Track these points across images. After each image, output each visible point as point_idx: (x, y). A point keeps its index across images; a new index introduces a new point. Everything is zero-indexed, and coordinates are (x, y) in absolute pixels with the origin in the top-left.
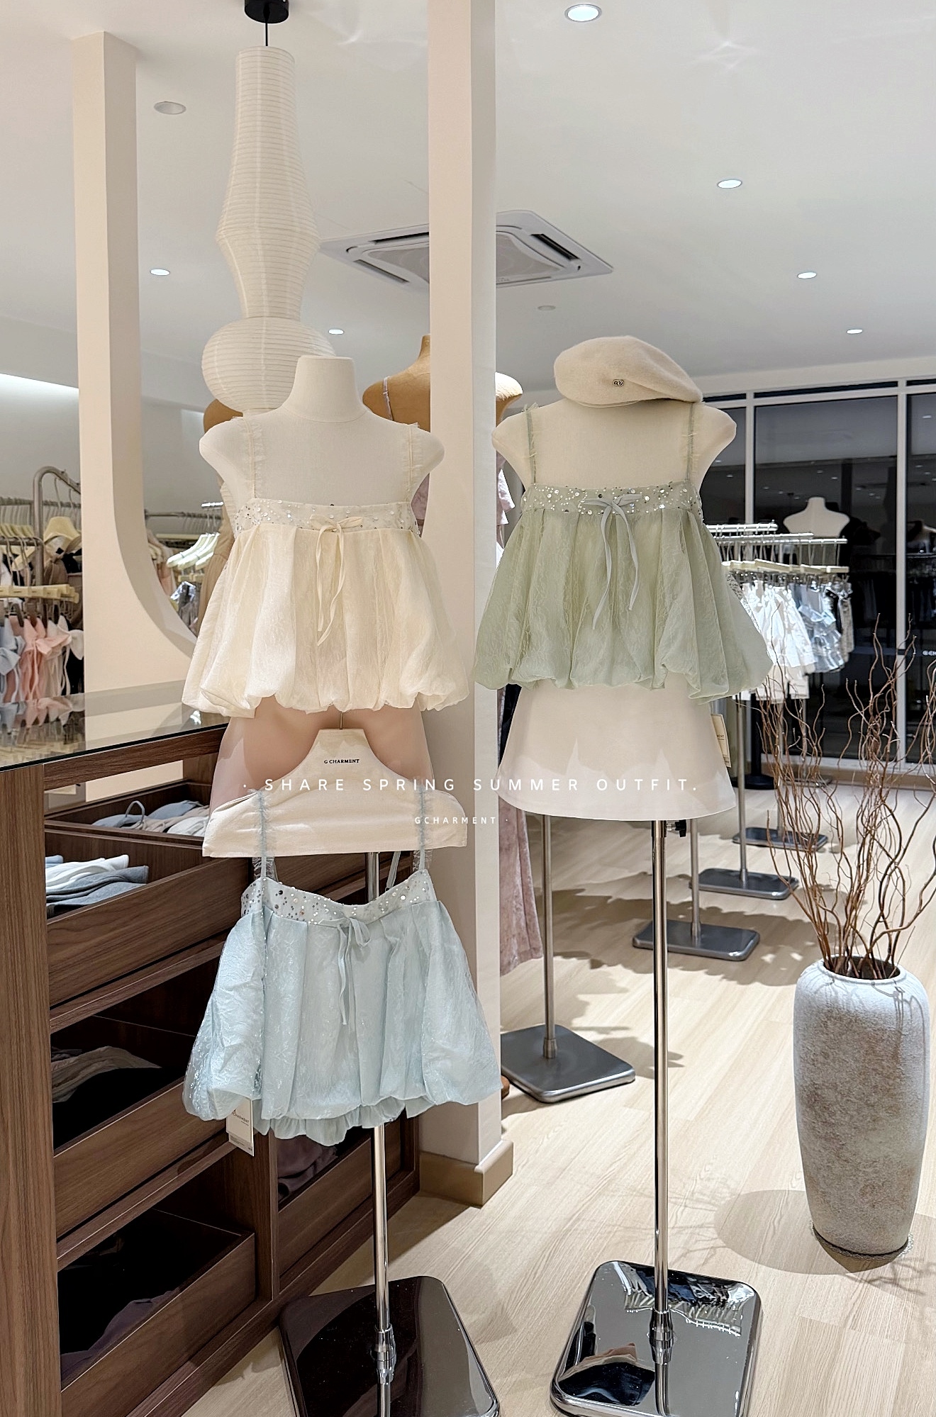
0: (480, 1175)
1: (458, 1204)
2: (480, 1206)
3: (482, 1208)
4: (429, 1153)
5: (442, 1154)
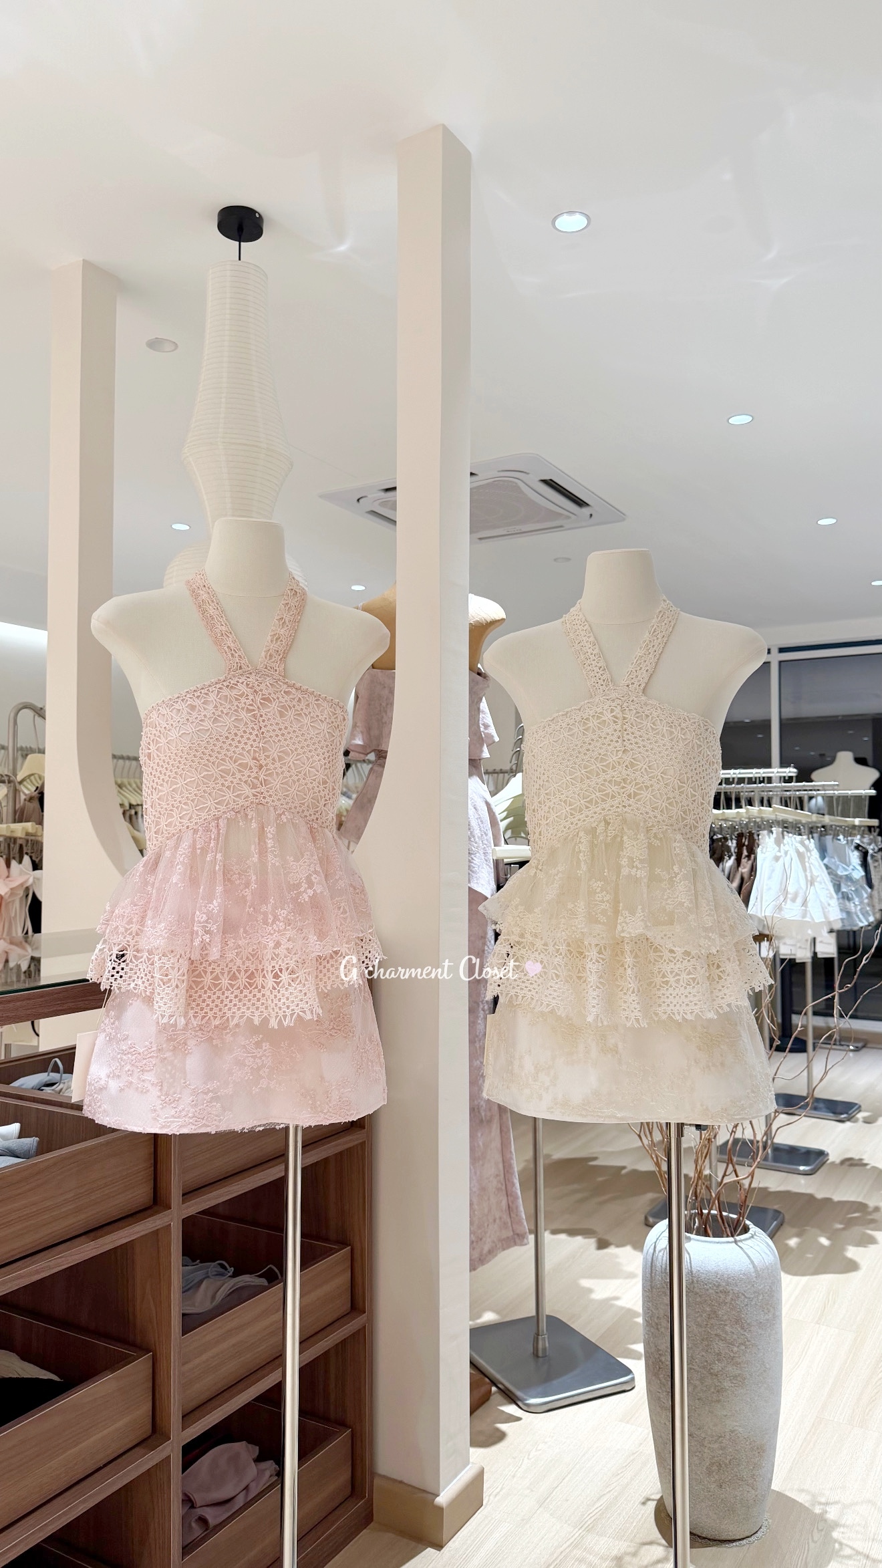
0: (440, 1509)
1: (414, 1543)
2: (439, 1546)
3: (442, 1551)
4: (384, 1477)
5: (399, 1479)
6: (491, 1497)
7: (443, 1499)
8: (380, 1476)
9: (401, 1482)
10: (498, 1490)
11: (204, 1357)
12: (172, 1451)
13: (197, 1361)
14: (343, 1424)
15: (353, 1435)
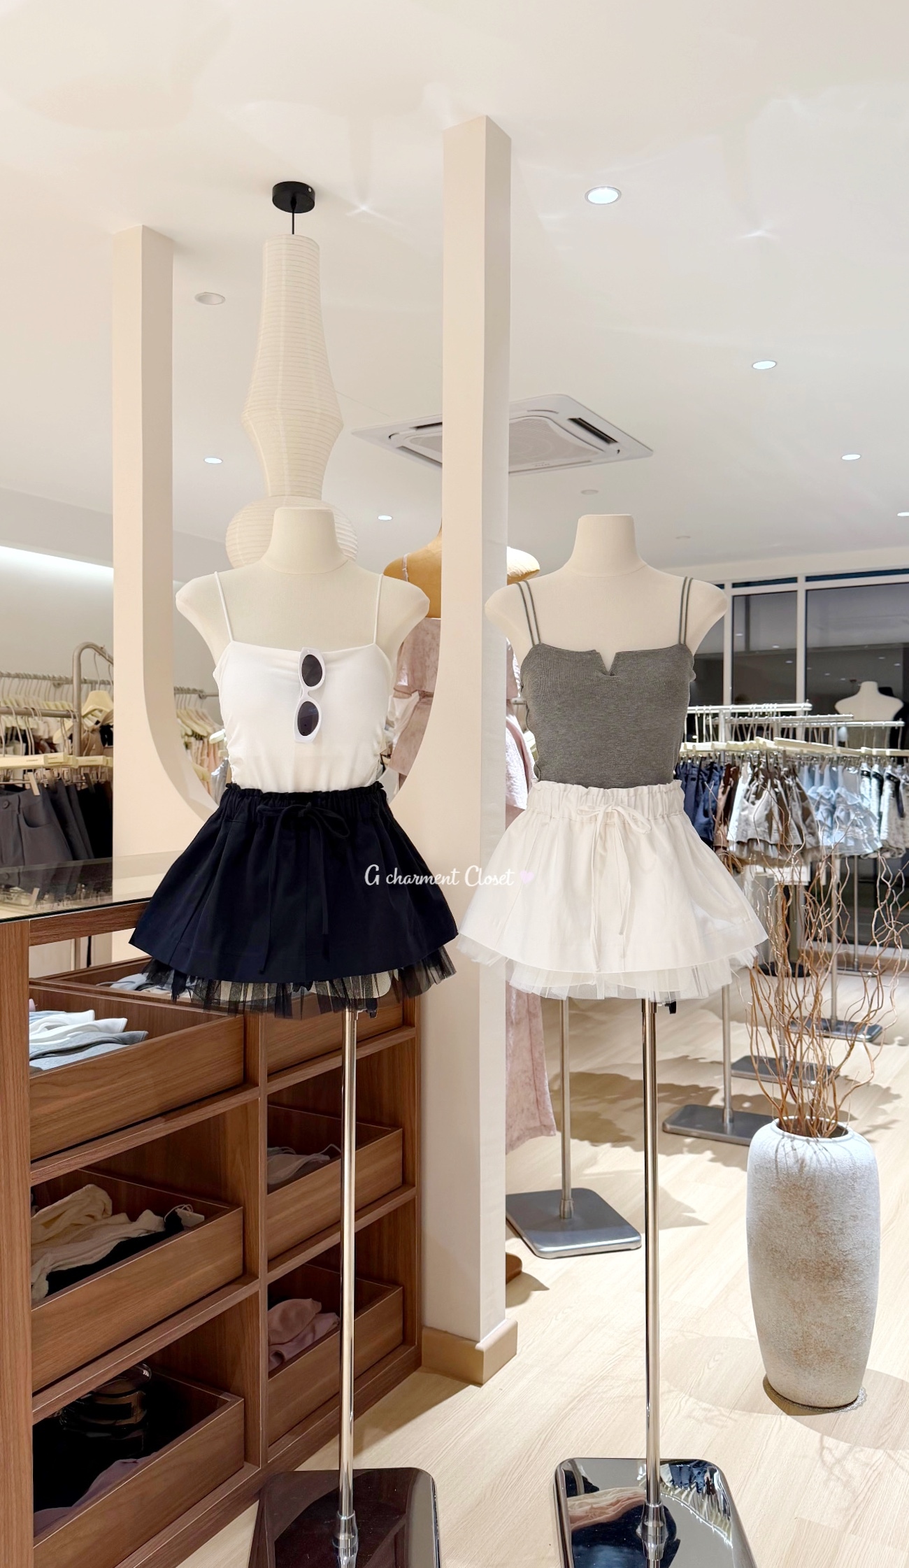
0: (481, 1353)
1: (458, 1382)
2: (479, 1384)
3: (483, 1387)
4: (431, 1328)
5: (444, 1330)
6: (524, 1348)
7: (483, 1345)
8: (427, 1327)
9: (446, 1332)
10: (530, 1342)
11: (283, 1215)
12: (260, 1287)
13: (277, 1217)
14: (395, 1283)
15: (404, 1291)
